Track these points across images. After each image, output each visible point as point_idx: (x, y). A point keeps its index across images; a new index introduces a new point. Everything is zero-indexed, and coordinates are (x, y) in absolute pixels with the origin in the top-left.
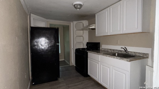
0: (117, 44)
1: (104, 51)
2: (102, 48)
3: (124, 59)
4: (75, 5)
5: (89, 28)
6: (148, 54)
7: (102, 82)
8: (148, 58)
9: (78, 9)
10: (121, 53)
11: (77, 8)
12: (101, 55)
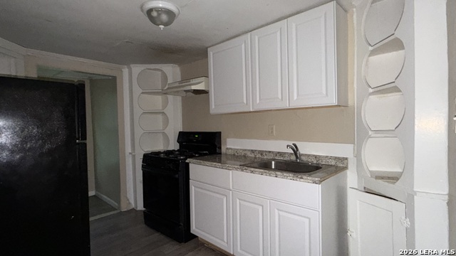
0: (269, 136)
1: (234, 155)
2: (227, 149)
3: (304, 177)
4: (150, 12)
5: (188, 88)
6: (347, 159)
7: (239, 250)
8: (346, 168)
9: (162, 27)
10: (282, 158)
11: (158, 23)
12: (237, 169)
